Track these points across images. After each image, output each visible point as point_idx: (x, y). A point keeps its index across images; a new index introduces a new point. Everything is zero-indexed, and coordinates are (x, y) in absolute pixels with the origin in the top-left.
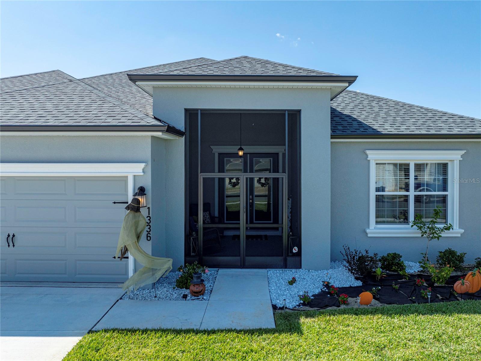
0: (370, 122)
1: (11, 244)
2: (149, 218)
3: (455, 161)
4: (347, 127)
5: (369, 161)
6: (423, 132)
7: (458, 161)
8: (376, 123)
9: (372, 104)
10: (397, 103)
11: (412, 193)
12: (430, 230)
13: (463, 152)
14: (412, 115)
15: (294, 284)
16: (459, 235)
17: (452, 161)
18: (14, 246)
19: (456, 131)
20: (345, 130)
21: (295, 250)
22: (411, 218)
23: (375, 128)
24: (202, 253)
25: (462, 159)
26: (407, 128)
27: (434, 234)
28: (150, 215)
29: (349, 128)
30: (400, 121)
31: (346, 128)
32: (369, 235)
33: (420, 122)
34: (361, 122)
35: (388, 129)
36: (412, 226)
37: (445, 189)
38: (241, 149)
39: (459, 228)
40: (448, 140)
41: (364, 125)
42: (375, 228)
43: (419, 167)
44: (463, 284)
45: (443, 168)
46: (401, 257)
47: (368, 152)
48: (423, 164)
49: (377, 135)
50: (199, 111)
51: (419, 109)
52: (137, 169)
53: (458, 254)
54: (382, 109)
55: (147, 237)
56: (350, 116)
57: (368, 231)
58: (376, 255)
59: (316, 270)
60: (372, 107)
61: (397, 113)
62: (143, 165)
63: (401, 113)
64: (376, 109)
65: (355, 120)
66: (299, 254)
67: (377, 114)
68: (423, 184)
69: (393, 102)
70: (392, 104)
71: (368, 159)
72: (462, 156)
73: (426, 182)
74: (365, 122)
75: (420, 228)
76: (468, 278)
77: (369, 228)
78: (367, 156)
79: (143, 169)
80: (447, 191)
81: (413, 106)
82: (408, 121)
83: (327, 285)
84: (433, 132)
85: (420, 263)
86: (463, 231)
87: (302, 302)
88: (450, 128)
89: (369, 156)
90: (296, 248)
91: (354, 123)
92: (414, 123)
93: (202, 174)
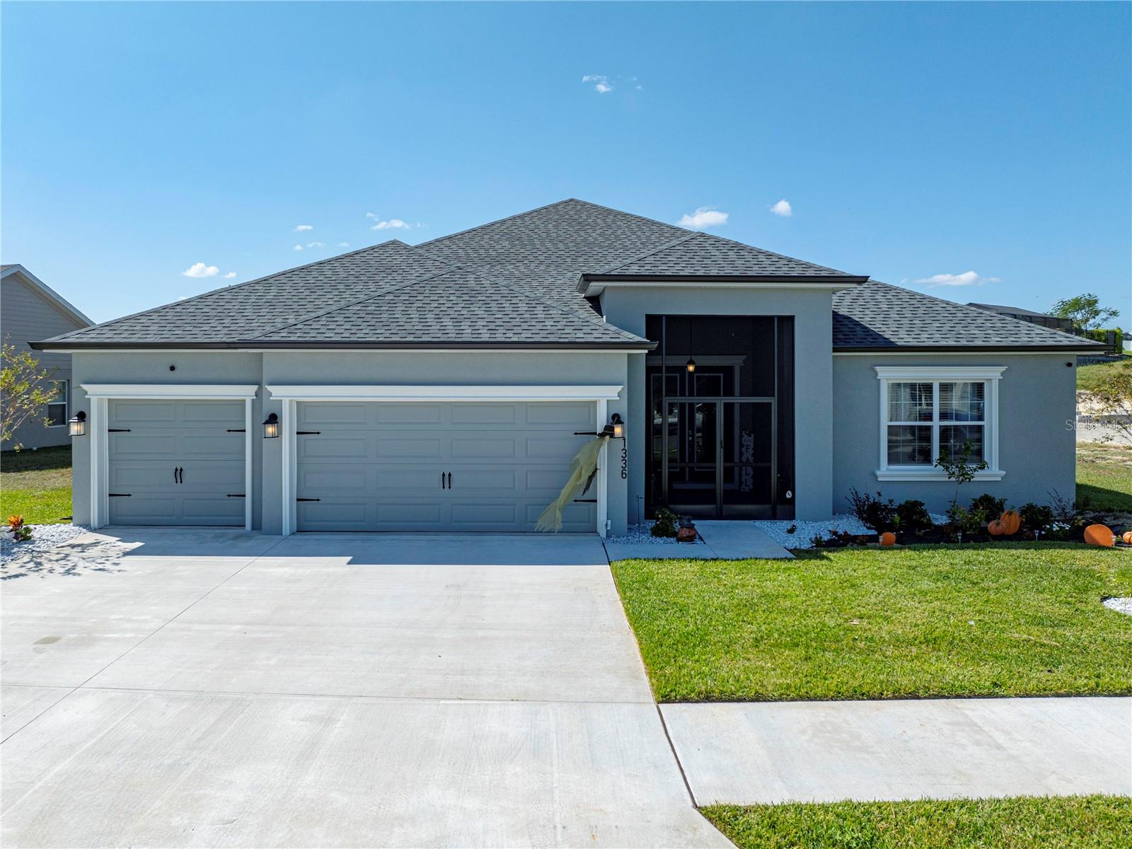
0: (877, 327)
1: (447, 485)
2: (624, 451)
3: (993, 381)
4: (849, 335)
5: (879, 380)
6: (951, 343)
7: (997, 381)
8: (887, 329)
9: (877, 297)
10: (912, 295)
11: (936, 424)
12: (959, 471)
13: (1003, 369)
14: (935, 315)
15: (795, 533)
16: (1000, 479)
17: (989, 380)
18: (450, 487)
19: (994, 341)
20: (847, 340)
21: (789, 495)
22: (936, 454)
23: (887, 337)
24: (667, 500)
25: (1002, 378)
26: (929, 336)
27: (965, 476)
28: (626, 448)
29: (852, 337)
30: (918, 325)
31: (847, 337)
32: (880, 479)
33: (947, 327)
34: (867, 328)
35: (903, 338)
36: (936, 466)
37: (981, 418)
38: (691, 362)
39: (999, 469)
40: (983, 353)
41: (871, 333)
42: (887, 470)
43: (946, 388)
44: (998, 524)
45: (979, 389)
46: (923, 504)
47: (878, 369)
48: (951, 385)
49: (890, 346)
50: (664, 318)
51: (945, 305)
52: (613, 392)
53: (997, 500)
54: (892, 306)
55: (622, 473)
56: (850, 318)
57: (878, 473)
58: (891, 501)
59: (815, 520)
60: (877, 303)
61: (914, 312)
62: (619, 388)
63: (921, 311)
64: (884, 306)
65: (857, 324)
66: (792, 500)
67: (887, 316)
68: (950, 414)
69: (906, 294)
70: (906, 297)
71: (878, 378)
72: (1002, 374)
73: (956, 411)
74: (871, 327)
75: (947, 468)
76: (1004, 518)
77: (879, 469)
78: (876, 374)
79: (618, 393)
80: (983, 420)
81: (936, 299)
82: (930, 325)
83: (835, 533)
84: (963, 343)
85: (948, 512)
86: (1004, 473)
87: (814, 545)
88: (987, 337)
89: (879, 374)
90: (789, 492)
91: (858, 329)
92: (938, 329)
93: (667, 398)
